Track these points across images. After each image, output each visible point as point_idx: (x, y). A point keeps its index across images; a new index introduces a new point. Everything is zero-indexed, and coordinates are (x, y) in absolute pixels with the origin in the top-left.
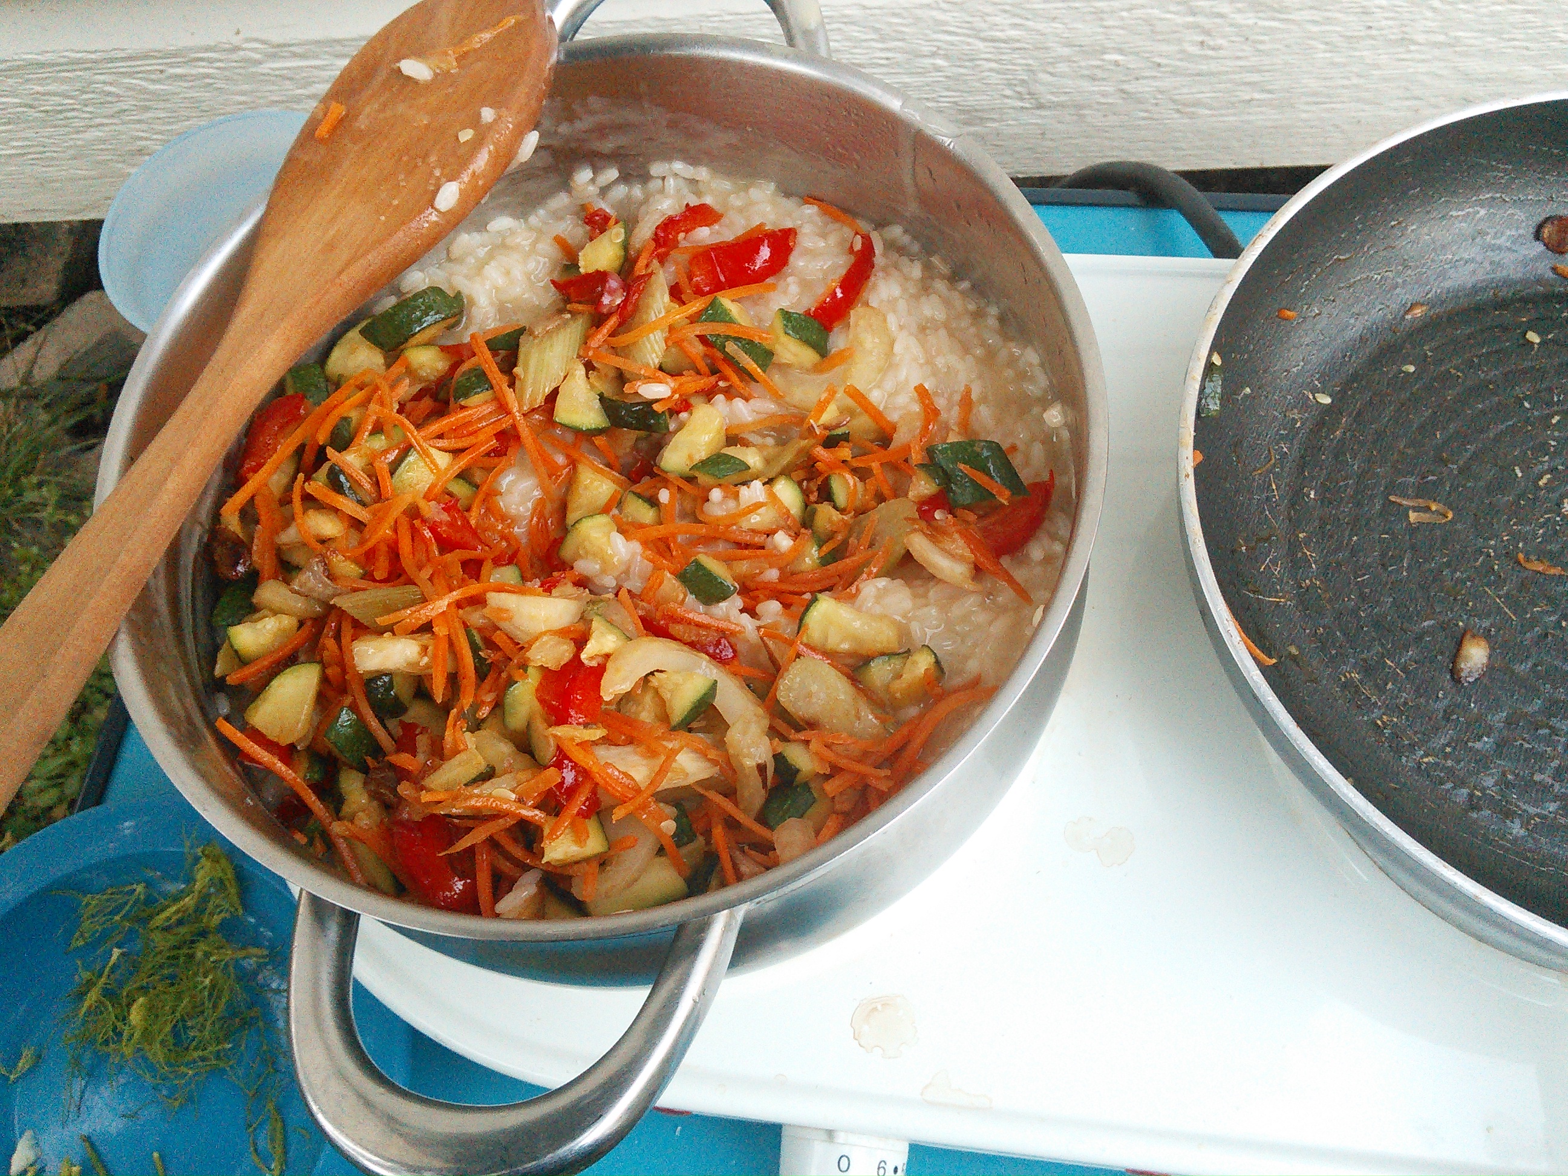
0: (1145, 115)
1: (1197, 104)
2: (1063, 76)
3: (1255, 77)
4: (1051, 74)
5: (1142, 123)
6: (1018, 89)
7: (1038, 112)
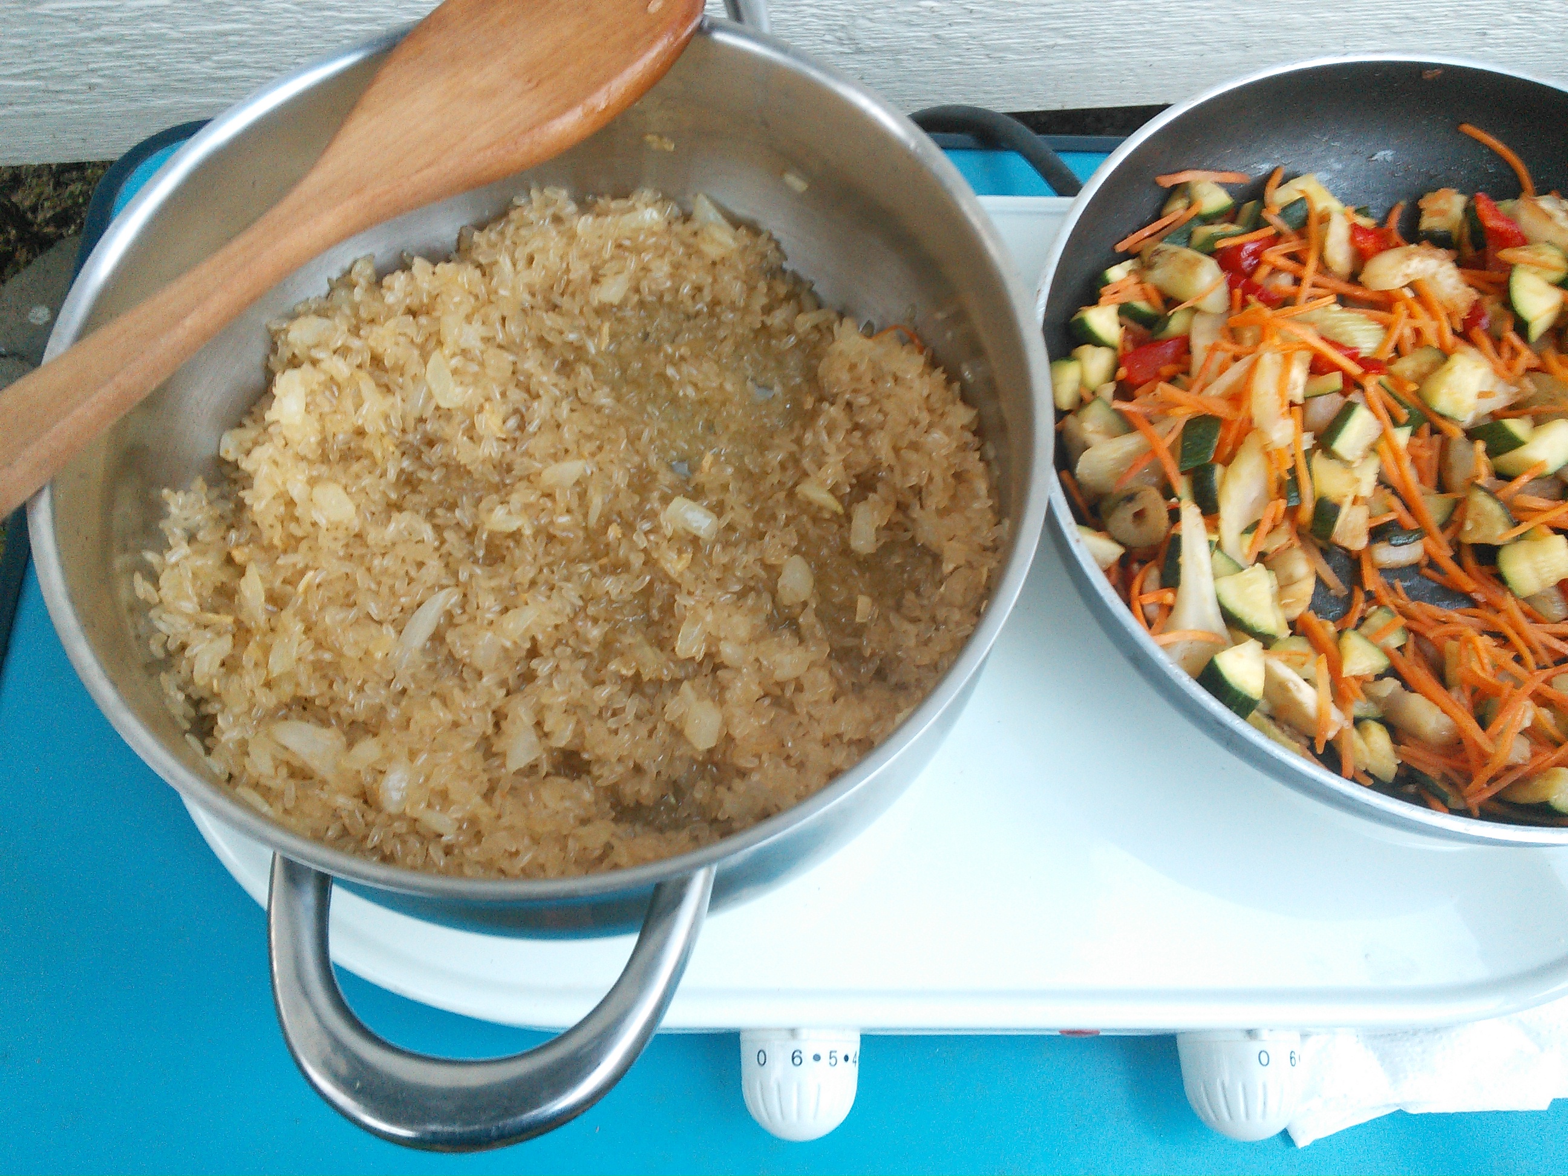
0: (958, 59)
1: (1007, 49)
2: (880, 21)
3: (1059, 24)
4: (870, 20)
5: (955, 67)
6: (839, 34)
7: (857, 57)
